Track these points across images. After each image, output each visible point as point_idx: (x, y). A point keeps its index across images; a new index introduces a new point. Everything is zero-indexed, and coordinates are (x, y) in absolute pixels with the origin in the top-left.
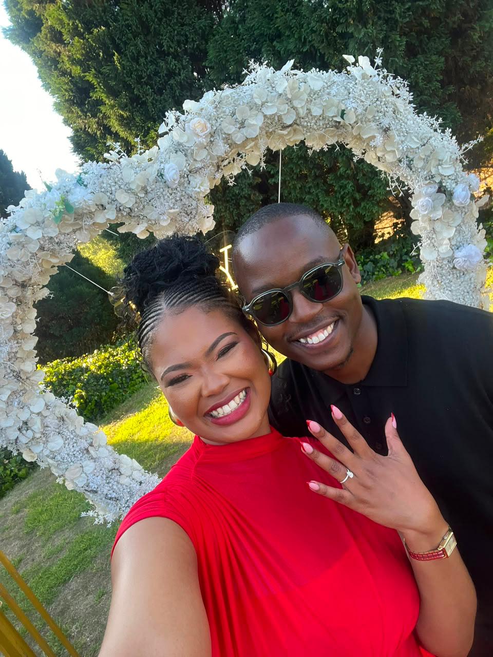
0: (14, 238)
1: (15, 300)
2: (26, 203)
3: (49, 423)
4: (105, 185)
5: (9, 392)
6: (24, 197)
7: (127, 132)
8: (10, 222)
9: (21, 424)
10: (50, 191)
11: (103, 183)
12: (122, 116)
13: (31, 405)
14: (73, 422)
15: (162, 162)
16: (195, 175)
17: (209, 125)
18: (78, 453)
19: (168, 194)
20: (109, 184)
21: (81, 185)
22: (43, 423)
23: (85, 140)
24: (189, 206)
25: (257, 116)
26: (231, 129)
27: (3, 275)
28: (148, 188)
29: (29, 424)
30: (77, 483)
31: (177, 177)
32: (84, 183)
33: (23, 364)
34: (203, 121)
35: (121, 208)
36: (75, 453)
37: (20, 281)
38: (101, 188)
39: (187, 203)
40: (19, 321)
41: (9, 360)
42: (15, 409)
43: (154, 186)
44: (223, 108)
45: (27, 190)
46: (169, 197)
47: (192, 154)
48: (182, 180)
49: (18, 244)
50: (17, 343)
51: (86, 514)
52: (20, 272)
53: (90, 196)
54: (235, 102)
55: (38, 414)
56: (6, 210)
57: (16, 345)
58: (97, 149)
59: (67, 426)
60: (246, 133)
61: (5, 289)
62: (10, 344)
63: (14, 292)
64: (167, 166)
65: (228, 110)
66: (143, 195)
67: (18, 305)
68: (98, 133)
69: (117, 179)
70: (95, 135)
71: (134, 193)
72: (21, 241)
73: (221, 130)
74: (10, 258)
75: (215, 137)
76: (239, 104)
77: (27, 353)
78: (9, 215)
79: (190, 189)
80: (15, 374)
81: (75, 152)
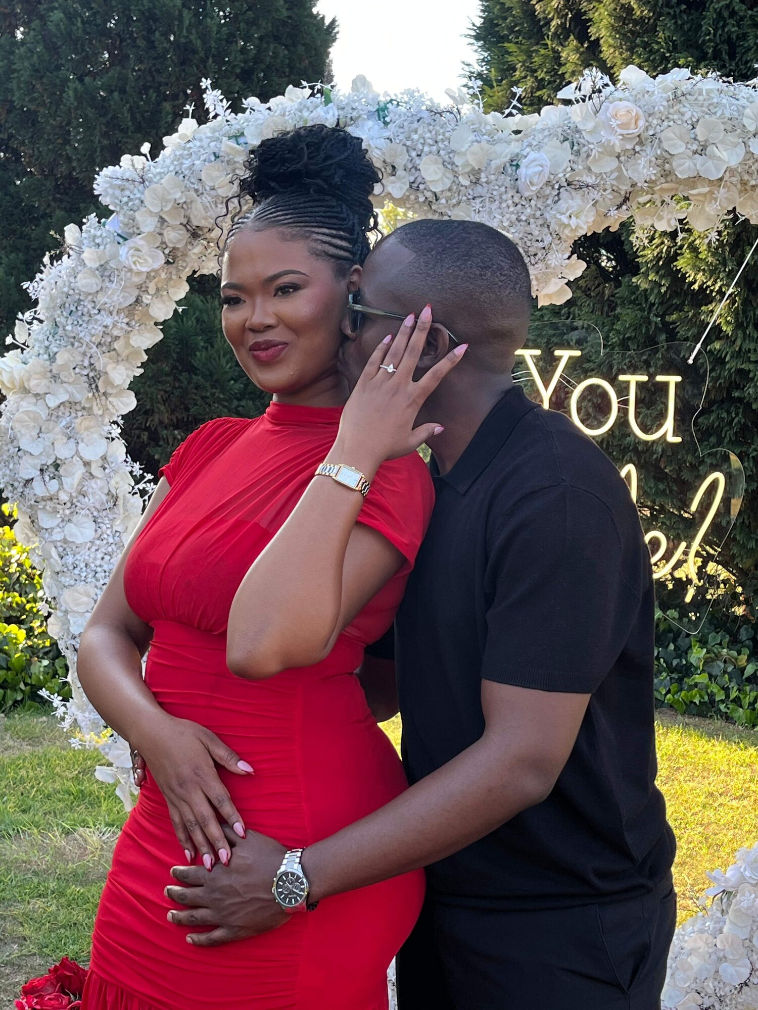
0: (229, 151)
1: (167, 251)
2: (280, 106)
3: (90, 490)
4: (415, 137)
5: (64, 398)
6: (283, 94)
7: (621, 54)
8: (238, 124)
9: (50, 462)
10: (326, 105)
11: (416, 132)
12: (629, 10)
13: (82, 441)
14: (127, 518)
15: (530, 145)
16: (574, 193)
17: (642, 123)
18: (103, 574)
19: (510, 202)
20: (424, 138)
21: (379, 119)
22: (81, 484)
23: (515, 26)
24: (538, 241)
25: (735, 147)
26: (678, 147)
27: (175, 200)
28: (483, 175)
29: (61, 470)
30: (71, 622)
31: (539, 182)
32: (386, 119)
33: (114, 365)
34: (635, 110)
35: (421, 187)
36: (99, 569)
37: (195, 223)
38: (408, 138)
39: (536, 233)
40: (152, 290)
41: (99, 345)
42: (57, 429)
43: (493, 177)
44: (684, 106)
45: (294, 86)
46: (509, 207)
47: (588, 156)
48: (548, 190)
49: (228, 162)
50: (127, 324)
51: (49, 697)
52: (204, 209)
53: (382, 143)
54: (711, 107)
55: (87, 464)
56: (244, 100)
57: (124, 326)
58: (530, 57)
59: (115, 516)
60: (702, 165)
61: (165, 223)
62: (116, 318)
63: (175, 236)
64: (533, 155)
65: (689, 113)
66: (467, 183)
67: (168, 262)
68: (554, 23)
69: (441, 137)
70: (545, 25)
71: (456, 172)
72: (236, 159)
73: (660, 141)
74: (203, 179)
75: (644, 148)
76: (715, 113)
77: (131, 349)
78: (243, 111)
79: (553, 212)
80: (91, 374)
81: (477, 38)
